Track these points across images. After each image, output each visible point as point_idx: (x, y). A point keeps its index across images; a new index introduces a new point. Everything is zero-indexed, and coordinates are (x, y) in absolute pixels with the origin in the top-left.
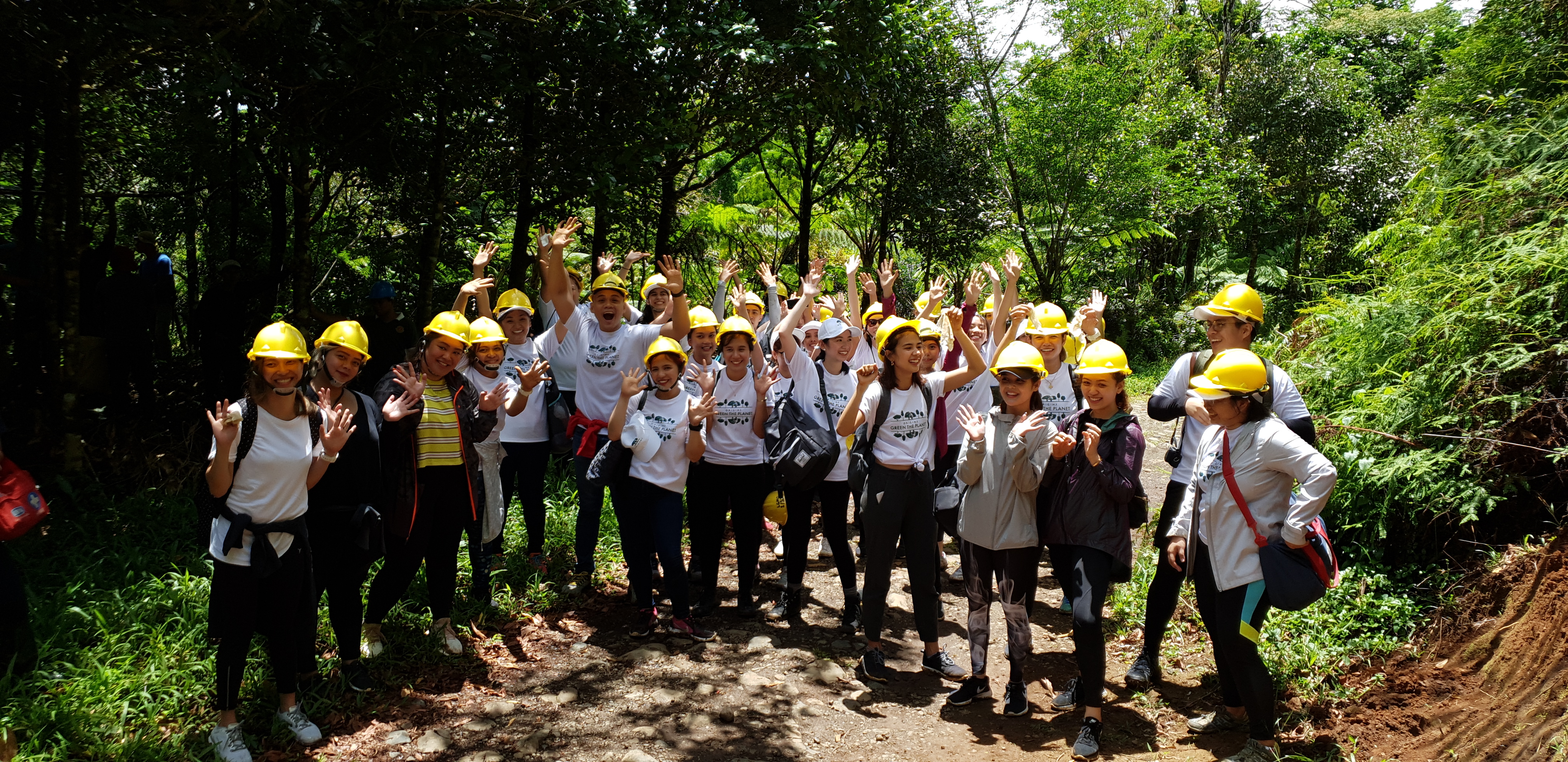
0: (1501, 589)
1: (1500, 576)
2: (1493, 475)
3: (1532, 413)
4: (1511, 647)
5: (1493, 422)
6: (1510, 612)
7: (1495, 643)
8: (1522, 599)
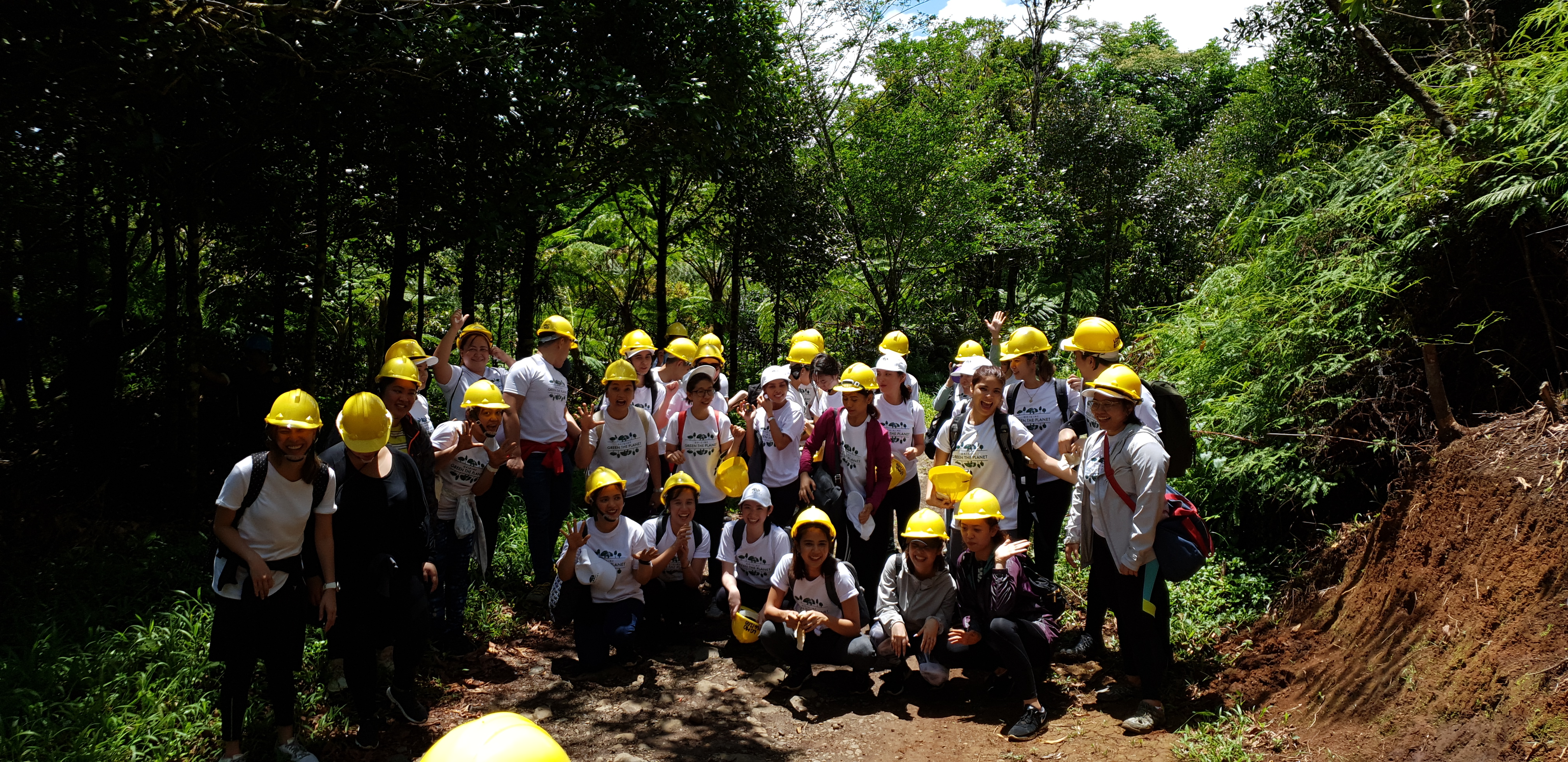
0: (1339, 560)
1: (1338, 550)
2: (1325, 466)
3: (1355, 411)
4: (1353, 606)
5: (1322, 421)
6: (1347, 579)
7: (1339, 605)
8: (1356, 567)
